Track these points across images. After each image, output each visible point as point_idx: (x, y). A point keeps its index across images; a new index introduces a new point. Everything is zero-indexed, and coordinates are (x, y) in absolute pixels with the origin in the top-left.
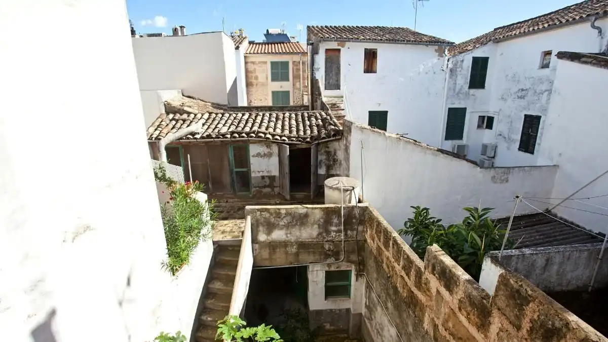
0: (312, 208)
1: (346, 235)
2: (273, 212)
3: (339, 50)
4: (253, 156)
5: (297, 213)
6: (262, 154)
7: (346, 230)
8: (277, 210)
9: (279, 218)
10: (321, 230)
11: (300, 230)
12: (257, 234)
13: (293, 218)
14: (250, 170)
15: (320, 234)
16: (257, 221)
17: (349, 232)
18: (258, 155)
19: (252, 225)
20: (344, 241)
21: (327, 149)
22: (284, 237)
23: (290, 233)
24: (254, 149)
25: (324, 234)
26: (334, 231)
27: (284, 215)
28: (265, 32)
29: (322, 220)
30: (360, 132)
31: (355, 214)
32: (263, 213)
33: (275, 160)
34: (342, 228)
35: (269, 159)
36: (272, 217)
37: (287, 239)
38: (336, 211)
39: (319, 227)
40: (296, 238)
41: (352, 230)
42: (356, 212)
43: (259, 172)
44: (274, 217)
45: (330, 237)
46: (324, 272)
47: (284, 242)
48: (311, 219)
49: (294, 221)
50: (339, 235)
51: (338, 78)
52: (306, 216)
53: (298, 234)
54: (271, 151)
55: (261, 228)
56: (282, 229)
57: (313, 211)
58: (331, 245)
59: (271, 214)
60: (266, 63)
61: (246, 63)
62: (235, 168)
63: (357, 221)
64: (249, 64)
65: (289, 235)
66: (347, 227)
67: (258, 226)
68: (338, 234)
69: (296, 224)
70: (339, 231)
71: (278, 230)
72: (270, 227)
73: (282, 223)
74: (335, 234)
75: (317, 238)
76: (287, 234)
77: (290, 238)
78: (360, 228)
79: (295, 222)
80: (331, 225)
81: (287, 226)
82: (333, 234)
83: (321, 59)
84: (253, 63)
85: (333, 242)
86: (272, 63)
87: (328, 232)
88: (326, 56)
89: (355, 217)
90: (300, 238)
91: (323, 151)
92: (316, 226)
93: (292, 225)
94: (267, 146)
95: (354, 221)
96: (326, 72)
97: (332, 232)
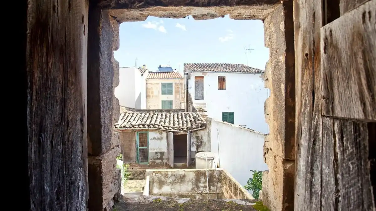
0: (188, 171)
1: (210, 189)
2: (163, 174)
3: (203, 77)
4: (151, 139)
5: (178, 174)
6: (157, 138)
7: (209, 186)
8: (166, 173)
9: (167, 177)
10: (194, 186)
11: (180, 185)
12: (152, 189)
13: (176, 177)
14: (148, 148)
15: (193, 189)
16: (153, 179)
17: (212, 187)
18: (154, 138)
19: (150, 182)
20: (209, 194)
21: (196, 135)
22: (170, 190)
23: (174, 188)
24: (151, 135)
25: (196, 189)
26: (202, 187)
27: (170, 176)
28: (159, 66)
29: (194, 179)
30: (217, 124)
31: (215, 175)
32: (157, 174)
33: (164, 141)
34: (207, 184)
35: (161, 141)
36: (162, 177)
37: (172, 192)
38: (203, 173)
39: (192, 184)
40: (177, 191)
41: (214, 186)
42: (216, 174)
43: (154, 149)
44: (164, 177)
45: (200, 191)
47: (170, 194)
48: (187, 179)
49: (177, 179)
50: (205, 190)
51: (203, 93)
52: (184, 176)
53: (179, 189)
54: (162, 136)
55: (155, 184)
56: (168, 185)
57: (189, 173)
58: (200, 196)
59: (162, 175)
60: (158, 84)
61: (146, 84)
62: (140, 146)
63: (216, 180)
64: (149, 84)
65: (173, 189)
66: (211, 184)
67: (153, 183)
68: (204, 189)
69: (178, 182)
70: (205, 187)
71: (166, 186)
72: (161, 183)
73: (169, 181)
74: (202, 188)
75: (191, 191)
76: (172, 189)
77: (173, 192)
78: (219, 185)
79: (177, 181)
80: (200, 182)
81: (172, 183)
82: (201, 189)
83: (192, 82)
84: (151, 84)
85: (202, 194)
86: (162, 84)
87: (198, 187)
88: (195, 80)
89: (215, 177)
90: (180, 192)
91: (194, 136)
92: (190, 183)
93: (175, 182)
94: (160, 133)
95: (215, 180)
96: (195, 89)
97: (201, 187)
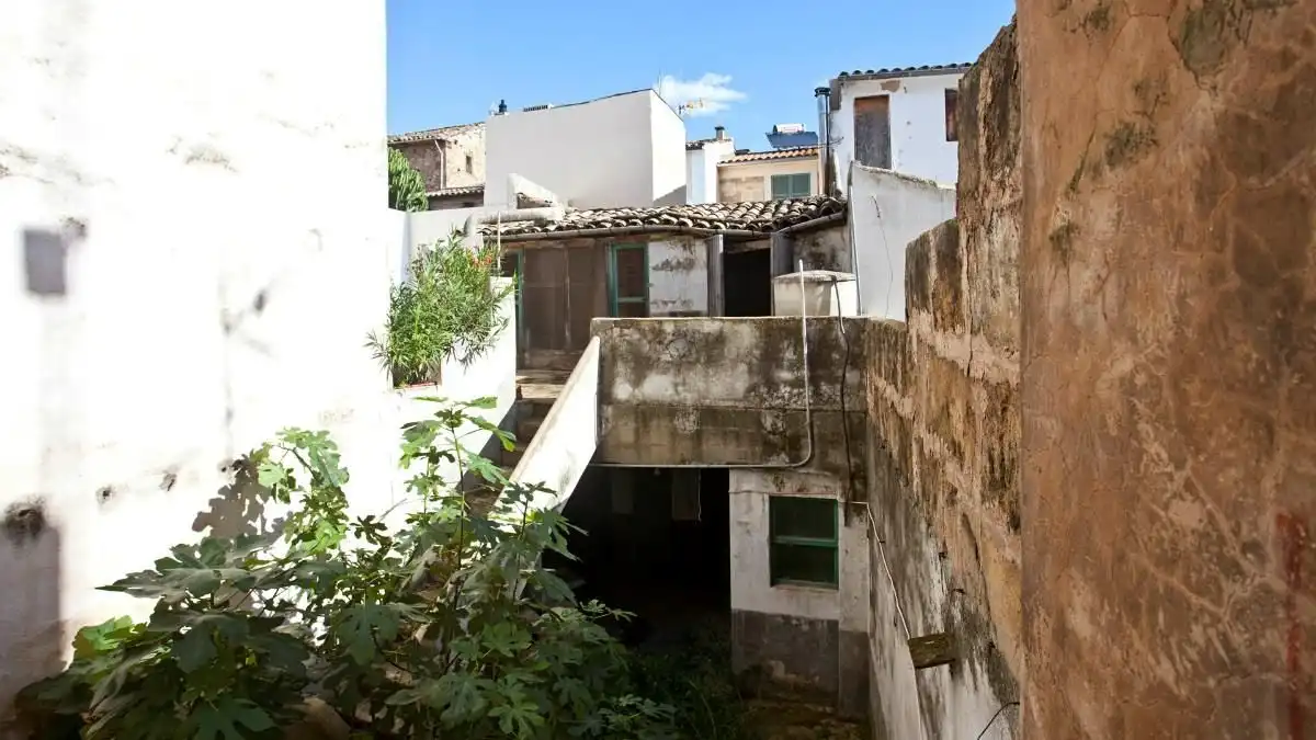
0: (734, 321)
1: (817, 393)
2: (647, 328)
3: (885, 98)
4: (655, 268)
5: (699, 332)
6: (674, 263)
7: (814, 380)
8: (657, 326)
9: (660, 343)
10: (756, 380)
11: (706, 375)
12: (611, 384)
13: (692, 343)
14: (647, 298)
15: (752, 388)
16: (614, 348)
17: (824, 387)
18: (666, 265)
19: (602, 359)
20: (812, 412)
21: (814, 249)
22: (671, 391)
23: (684, 384)
24: (657, 252)
25: (763, 390)
26: (786, 383)
27: (670, 337)
29: (757, 352)
31: (837, 339)
32: (626, 331)
33: (699, 276)
34: (805, 373)
35: (688, 274)
36: (645, 341)
37: (676, 398)
38: (791, 329)
39: (750, 371)
40: (696, 395)
41: (832, 381)
42: (840, 333)
43: (665, 303)
44: (650, 342)
45: (779, 398)
46: (767, 497)
47: (671, 405)
48: (731, 350)
49: (694, 351)
50: (799, 394)
51: (886, 156)
52: (720, 339)
53: (701, 385)
54: (692, 257)
55: (621, 368)
56: (665, 372)
57: (736, 327)
58: (777, 417)
59: (643, 333)
60: (760, 179)
61: (721, 182)
62: (619, 296)
63: (842, 356)
64: (728, 184)
65: (680, 388)
66: (820, 372)
67: (614, 361)
68: (795, 391)
69: (698, 360)
70: (797, 383)
71: (657, 373)
72: (642, 366)
73: (666, 357)
74: (788, 389)
75: (746, 398)
76: (676, 385)
77: (682, 396)
78: (852, 377)
79: (694, 356)
80: (780, 366)
81: (681, 365)
82: (785, 390)
83: (845, 119)
84: (736, 181)
85: (785, 410)
86: (775, 179)
87: (772, 385)
88: (857, 112)
89: (837, 347)
90: (705, 398)
91: (805, 254)
92: (743, 367)
93: (690, 363)
94: (684, 246)
95: (836, 356)
97: (782, 387)
